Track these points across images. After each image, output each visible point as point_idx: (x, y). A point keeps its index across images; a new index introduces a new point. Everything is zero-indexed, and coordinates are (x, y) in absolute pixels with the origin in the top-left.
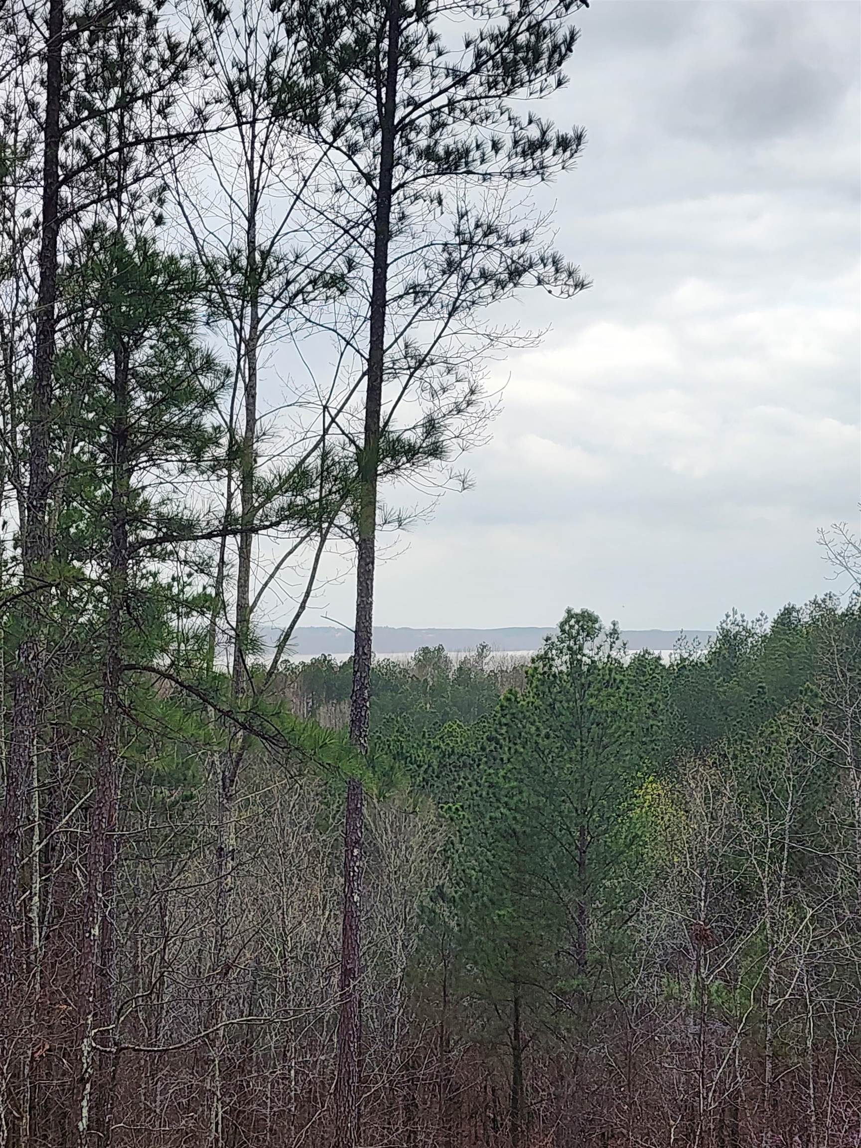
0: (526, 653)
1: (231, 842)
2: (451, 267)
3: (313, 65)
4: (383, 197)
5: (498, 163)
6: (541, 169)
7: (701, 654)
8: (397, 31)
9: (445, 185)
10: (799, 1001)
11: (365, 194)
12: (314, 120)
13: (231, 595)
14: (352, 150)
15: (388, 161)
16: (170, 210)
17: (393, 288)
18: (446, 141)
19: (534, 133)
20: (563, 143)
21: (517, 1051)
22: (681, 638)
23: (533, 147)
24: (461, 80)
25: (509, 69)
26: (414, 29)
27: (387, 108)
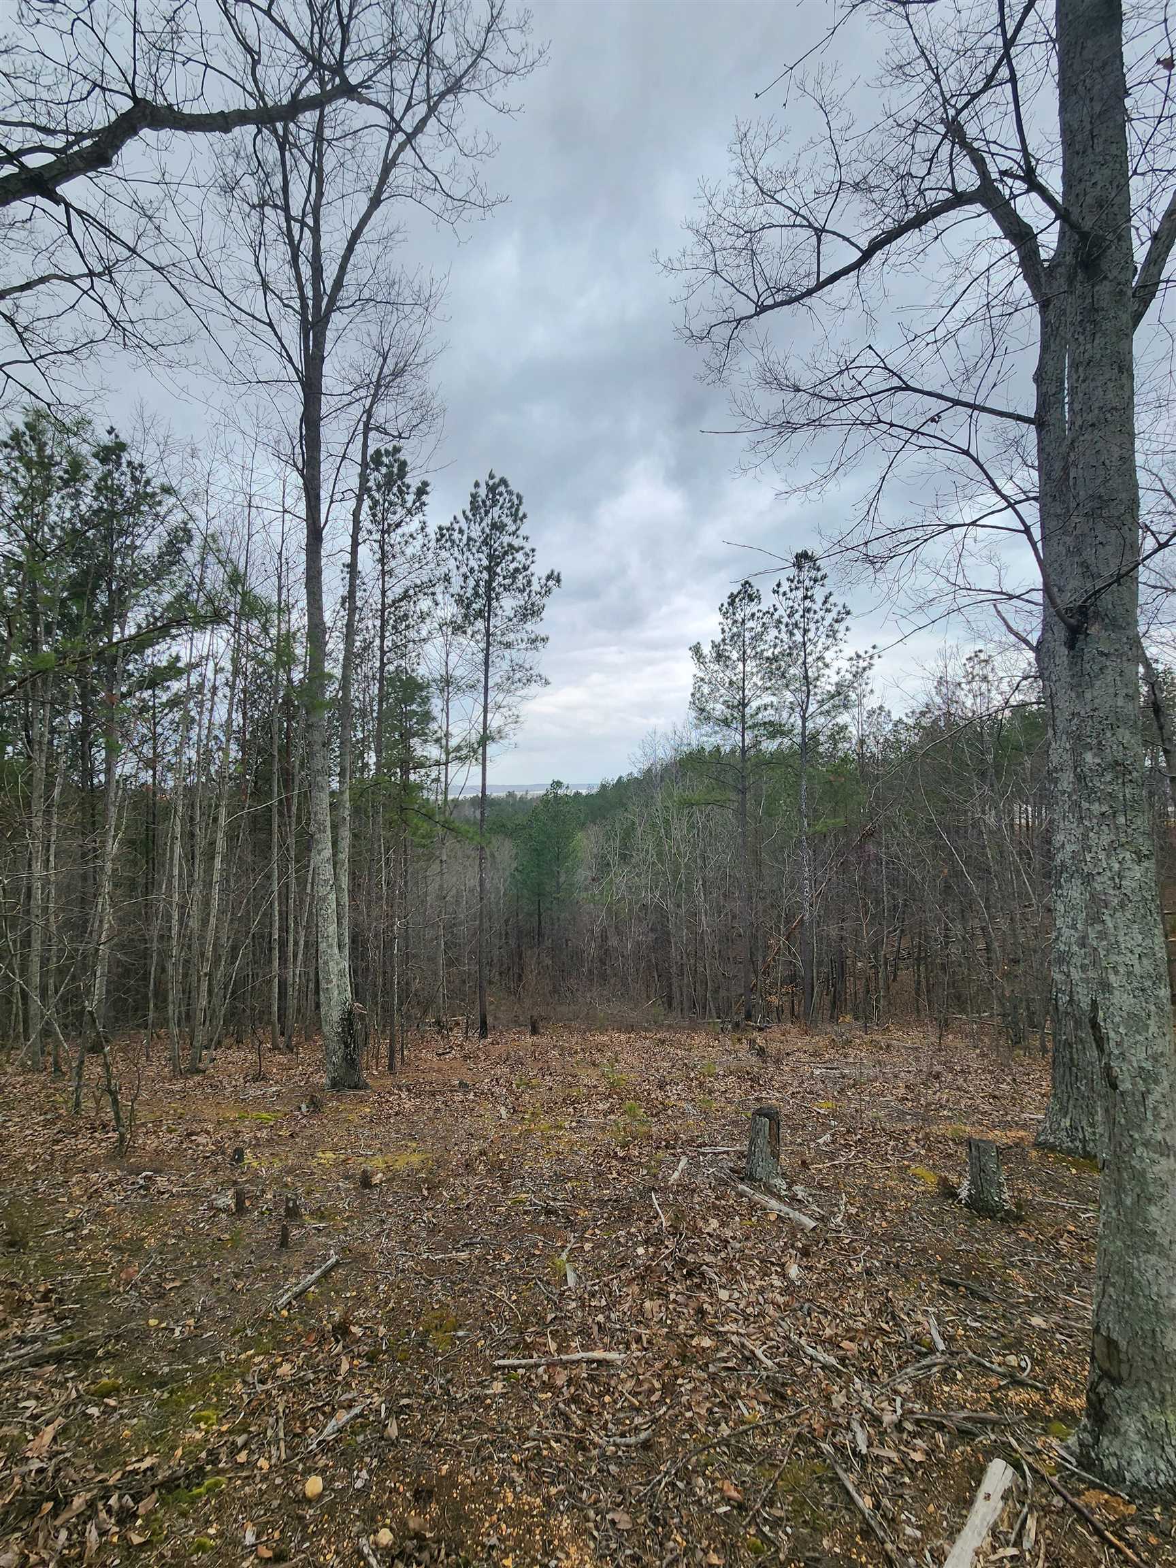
0: (543, 792)
1: (444, 858)
2: (508, 679)
3: (466, 616)
4: (487, 656)
5: (523, 645)
6: (536, 648)
7: (594, 791)
8: (490, 605)
9: (507, 653)
10: (623, 898)
11: (481, 655)
12: (465, 632)
13: (443, 779)
14: (477, 642)
15: (488, 644)
16: (422, 660)
17: (490, 684)
18: (505, 639)
19: (533, 636)
20: (543, 640)
21: (540, 916)
22: (589, 787)
23: (534, 641)
24: (510, 620)
25: (525, 616)
26: (495, 603)
27: (487, 629)
